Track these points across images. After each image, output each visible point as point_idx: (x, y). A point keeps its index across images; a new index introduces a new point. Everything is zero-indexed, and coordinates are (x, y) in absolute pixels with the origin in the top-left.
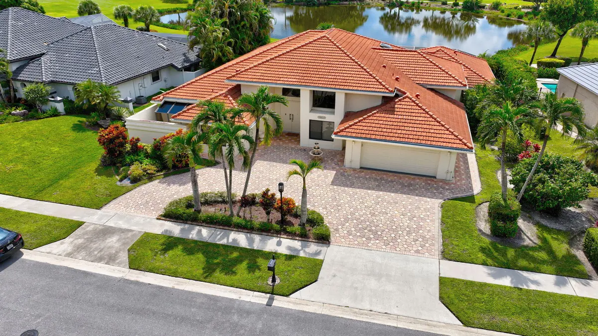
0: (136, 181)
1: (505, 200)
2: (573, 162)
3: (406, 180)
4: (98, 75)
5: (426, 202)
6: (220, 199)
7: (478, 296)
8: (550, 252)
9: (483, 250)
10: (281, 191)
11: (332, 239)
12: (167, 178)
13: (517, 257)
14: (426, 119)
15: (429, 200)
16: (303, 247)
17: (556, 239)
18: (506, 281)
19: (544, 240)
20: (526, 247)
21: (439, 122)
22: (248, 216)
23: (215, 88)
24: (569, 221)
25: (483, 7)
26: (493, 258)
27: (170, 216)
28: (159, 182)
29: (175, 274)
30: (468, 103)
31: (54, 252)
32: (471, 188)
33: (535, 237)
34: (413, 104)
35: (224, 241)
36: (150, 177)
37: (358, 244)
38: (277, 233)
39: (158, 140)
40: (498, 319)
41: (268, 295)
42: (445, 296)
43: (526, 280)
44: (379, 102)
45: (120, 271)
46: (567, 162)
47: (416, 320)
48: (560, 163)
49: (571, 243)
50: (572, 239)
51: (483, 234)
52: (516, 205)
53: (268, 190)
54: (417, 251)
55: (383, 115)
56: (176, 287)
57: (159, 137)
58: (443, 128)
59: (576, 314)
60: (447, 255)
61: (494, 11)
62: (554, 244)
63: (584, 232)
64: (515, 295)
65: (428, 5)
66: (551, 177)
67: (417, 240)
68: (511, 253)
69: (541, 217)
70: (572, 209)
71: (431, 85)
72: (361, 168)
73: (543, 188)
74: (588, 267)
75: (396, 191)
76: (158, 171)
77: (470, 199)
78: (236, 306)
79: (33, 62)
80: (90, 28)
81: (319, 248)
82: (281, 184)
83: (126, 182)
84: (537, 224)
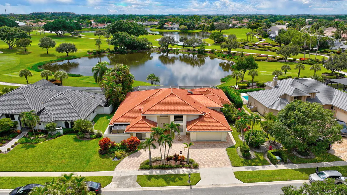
0: (119, 158)
1: (245, 146)
2: (260, 131)
3: (212, 144)
4: (78, 116)
5: (221, 150)
6: (156, 160)
7: (245, 175)
8: (260, 159)
9: (242, 162)
10: (181, 154)
11: (199, 167)
12: (130, 155)
13: (251, 163)
14: (215, 122)
15: (222, 149)
16: (191, 171)
17: (260, 155)
18: (250, 170)
19: (257, 156)
20: (253, 159)
21: (220, 123)
22: (169, 164)
23: (134, 117)
24: (262, 149)
25: (207, 52)
26: (246, 164)
27: (142, 168)
28: (129, 157)
29: (158, 186)
30: (223, 112)
31: (112, 187)
32: (233, 143)
33: (255, 156)
34: (209, 117)
35: (166, 174)
36: (124, 156)
37: (207, 167)
38: (181, 168)
39: (123, 142)
40: (252, 179)
41: (190, 186)
42: (236, 176)
43: (256, 168)
44: (198, 117)
45: (139, 189)
46: (259, 132)
47: (232, 184)
48: (257, 132)
49: (264, 156)
50: (264, 155)
51: (241, 157)
52: (248, 146)
53: (176, 154)
54: (225, 166)
55: (201, 122)
56: (161, 189)
57: (122, 140)
58: (221, 125)
59: (269, 175)
60: (234, 165)
61: (212, 54)
62: (260, 157)
63: (267, 152)
64: (254, 173)
65: (182, 51)
66: (255, 137)
67: (223, 162)
68: (249, 161)
69: (255, 149)
70: (262, 145)
71: (211, 108)
72: (196, 141)
73: (254, 141)
74: (269, 162)
75: (211, 148)
76: (126, 153)
77: (233, 147)
78: (182, 191)
79: (42, 113)
80: (62, 93)
81: (196, 170)
82: (181, 152)
83: (116, 159)
84: (254, 152)
